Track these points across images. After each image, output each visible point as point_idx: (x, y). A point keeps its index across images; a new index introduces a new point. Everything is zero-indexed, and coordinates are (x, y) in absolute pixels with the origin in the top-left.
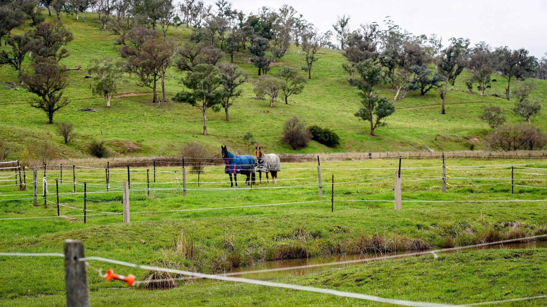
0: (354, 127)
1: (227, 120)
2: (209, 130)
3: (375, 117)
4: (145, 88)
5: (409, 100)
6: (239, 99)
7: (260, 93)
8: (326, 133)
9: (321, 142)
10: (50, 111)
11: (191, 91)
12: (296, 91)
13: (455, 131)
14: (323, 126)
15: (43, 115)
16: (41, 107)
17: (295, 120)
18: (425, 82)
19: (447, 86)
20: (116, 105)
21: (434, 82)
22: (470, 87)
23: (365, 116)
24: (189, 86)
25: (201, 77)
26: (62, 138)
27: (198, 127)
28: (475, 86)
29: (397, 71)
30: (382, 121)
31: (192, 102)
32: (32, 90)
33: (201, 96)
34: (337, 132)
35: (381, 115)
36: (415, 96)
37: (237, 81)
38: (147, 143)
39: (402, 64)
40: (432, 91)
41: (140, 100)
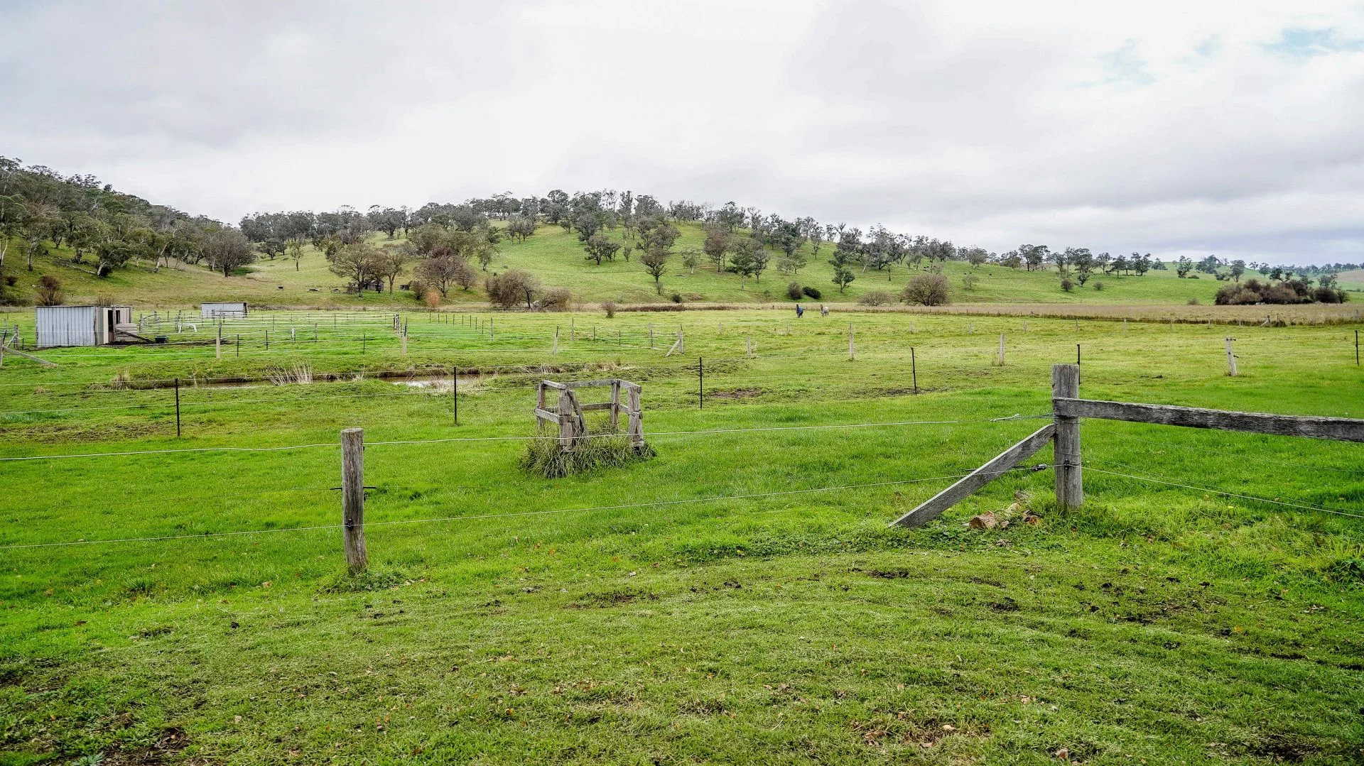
0: (831, 288)
1: (758, 282)
2: (746, 288)
3: (843, 283)
4: (714, 264)
5: (870, 272)
6: (765, 270)
7: (780, 267)
8: (814, 291)
9: (811, 296)
10: (657, 276)
11: (735, 266)
12: (800, 267)
13: (893, 291)
14: (812, 287)
15: (653, 278)
16: (652, 273)
17: (795, 284)
18: (881, 263)
19: (894, 265)
20: (696, 274)
21: (886, 262)
22: (909, 265)
23: (837, 281)
24: (734, 263)
25: (740, 258)
26: (657, 291)
27: (739, 287)
28: (912, 265)
29: (865, 256)
30: (848, 284)
31: (736, 272)
32: (647, 264)
33: (740, 268)
34: (820, 291)
35: (847, 281)
36: (875, 270)
37: (764, 260)
38: (708, 295)
39: (868, 252)
40: (885, 267)
41: (711, 271)
